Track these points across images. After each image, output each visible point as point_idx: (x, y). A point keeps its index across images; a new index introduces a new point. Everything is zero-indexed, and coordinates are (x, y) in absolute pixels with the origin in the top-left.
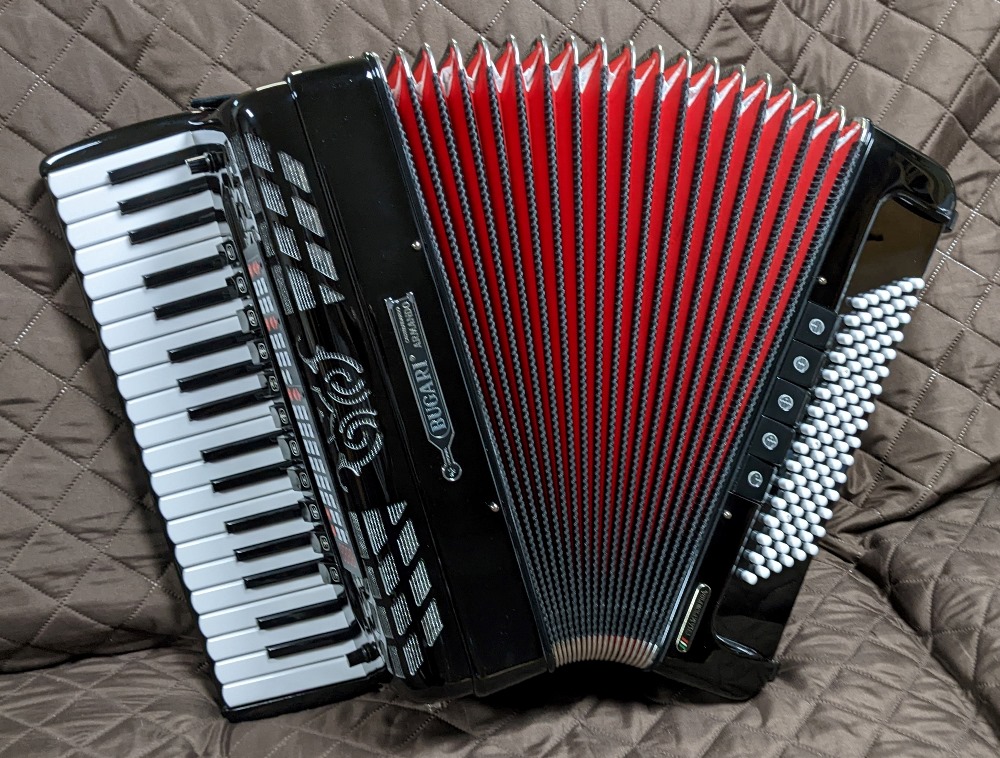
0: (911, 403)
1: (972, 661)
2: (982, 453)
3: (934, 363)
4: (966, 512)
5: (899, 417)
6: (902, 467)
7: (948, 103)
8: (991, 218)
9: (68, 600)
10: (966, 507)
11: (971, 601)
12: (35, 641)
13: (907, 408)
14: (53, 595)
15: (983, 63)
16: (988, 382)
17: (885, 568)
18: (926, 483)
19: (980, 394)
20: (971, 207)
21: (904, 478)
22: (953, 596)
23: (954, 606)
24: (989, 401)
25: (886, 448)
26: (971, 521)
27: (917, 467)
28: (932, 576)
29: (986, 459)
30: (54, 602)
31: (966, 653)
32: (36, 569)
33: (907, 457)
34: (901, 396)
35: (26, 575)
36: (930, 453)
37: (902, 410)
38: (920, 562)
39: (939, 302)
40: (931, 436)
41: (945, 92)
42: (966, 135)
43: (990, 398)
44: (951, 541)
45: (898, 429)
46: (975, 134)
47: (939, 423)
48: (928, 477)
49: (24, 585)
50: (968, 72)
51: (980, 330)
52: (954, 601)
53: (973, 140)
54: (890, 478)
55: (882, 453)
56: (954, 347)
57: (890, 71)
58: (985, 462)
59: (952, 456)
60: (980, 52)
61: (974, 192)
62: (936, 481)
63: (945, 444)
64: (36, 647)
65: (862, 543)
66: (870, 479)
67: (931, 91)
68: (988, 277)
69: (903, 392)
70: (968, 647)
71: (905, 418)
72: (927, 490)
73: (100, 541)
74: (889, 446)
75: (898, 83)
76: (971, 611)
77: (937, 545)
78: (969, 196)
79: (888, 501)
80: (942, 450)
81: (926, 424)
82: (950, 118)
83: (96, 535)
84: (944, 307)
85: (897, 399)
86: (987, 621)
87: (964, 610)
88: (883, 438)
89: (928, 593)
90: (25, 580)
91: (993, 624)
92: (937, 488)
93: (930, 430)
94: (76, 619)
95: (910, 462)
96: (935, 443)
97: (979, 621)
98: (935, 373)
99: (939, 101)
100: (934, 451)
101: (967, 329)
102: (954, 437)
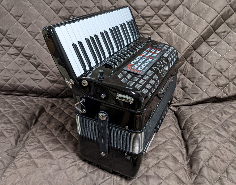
0: (195, 81)
1: (188, 136)
2: (209, 95)
3: (203, 73)
4: (202, 107)
5: (192, 83)
6: (189, 94)
7: (219, 12)
8: (226, 42)
9: (23, 84)
10: (202, 106)
11: (193, 124)
12: (17, 90)
13: (194, 82)
14: (21, 82)
15: (229, 4)
16: (215, 79)
17: (178, 114)
18: (194, 99)
19: (212, 82)
20: (222, 39)
21: (189, 97)
22: (189, 122)
23: (189, 124)
24: (214, 84)
25: (187, 90)
26: (202, 109)
27: (193, 95)
28: (187, 117)
29: (210, 96)
30: (20, 83)
31: (187, 135)
32: (18, 77)
33: (191, 92)
34: (194, 79)
35: (17, 78)
36: (197, 92)
37: (193, 82)
38: (186, 114)
39: (208, 59)
40: (198, 89)
41: (219, 10)
42: (224, 21)
43: (214, 83)
44: (195, 111)
45: (191, 86)
46: (226, 22)
47: (201, 86)
48: (195, 98)
49: (16, 79)
50: (225, 6)
51: (216, 68)
52: (189, 123)
53: (225, 23)
54: (186, 96)
55: (186, 91)
56: (209, 70)
57: (206, 3)
58: (209, 97)
59: (202, 94)
60: (229, 1)
61: (223, 35)
62: (197, 99)
63: (200, 91)
64: (17, 91)
65: (177, 109)
66: (181, 95)
67: (216, 9)
68: (222, 55)
69: (194, 78)
70: (188, 133)
71: (193, 84)
72: (194, 100)
73: (29, 74)
74: (188, 89)
75: (208, 7)
76: (192, 126)
77: (192, 111)
78: (222, 36)
79: (184, 101)
80: (199, 92)
81: (197, 86)
82: (219, 16)
83: (29, 73)
84: (209, 61)
85: (193, 80)
86: (194, 129)
87: (190, 126)
88: (187, 87)
89: (185, 121)
90: (16, 78)
91: (195, 130)
92: (196, 101)
93: (198, 87)
94: (24, 87)
95: (192, 93)
96: (198, 90)
97: (192, 128)
98: (203, 75)
99: (217, 12)
100: (198, 92)
101: (213, 67)
102: (203, 90)
